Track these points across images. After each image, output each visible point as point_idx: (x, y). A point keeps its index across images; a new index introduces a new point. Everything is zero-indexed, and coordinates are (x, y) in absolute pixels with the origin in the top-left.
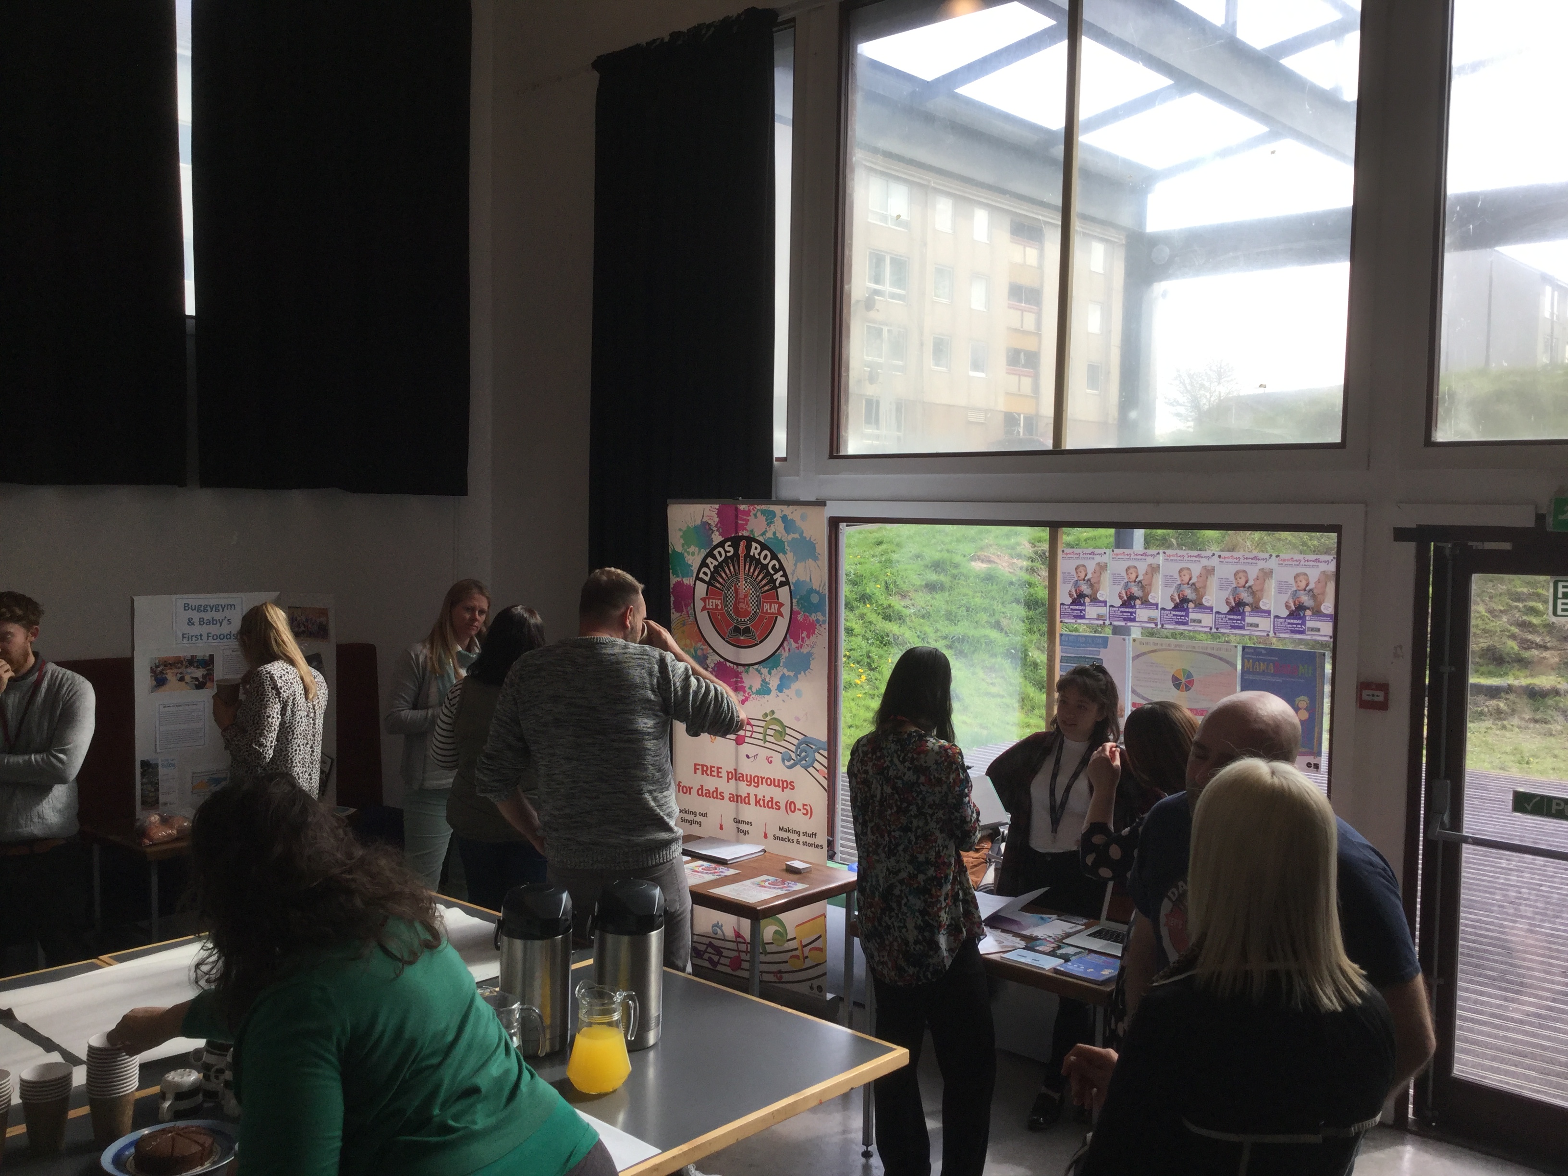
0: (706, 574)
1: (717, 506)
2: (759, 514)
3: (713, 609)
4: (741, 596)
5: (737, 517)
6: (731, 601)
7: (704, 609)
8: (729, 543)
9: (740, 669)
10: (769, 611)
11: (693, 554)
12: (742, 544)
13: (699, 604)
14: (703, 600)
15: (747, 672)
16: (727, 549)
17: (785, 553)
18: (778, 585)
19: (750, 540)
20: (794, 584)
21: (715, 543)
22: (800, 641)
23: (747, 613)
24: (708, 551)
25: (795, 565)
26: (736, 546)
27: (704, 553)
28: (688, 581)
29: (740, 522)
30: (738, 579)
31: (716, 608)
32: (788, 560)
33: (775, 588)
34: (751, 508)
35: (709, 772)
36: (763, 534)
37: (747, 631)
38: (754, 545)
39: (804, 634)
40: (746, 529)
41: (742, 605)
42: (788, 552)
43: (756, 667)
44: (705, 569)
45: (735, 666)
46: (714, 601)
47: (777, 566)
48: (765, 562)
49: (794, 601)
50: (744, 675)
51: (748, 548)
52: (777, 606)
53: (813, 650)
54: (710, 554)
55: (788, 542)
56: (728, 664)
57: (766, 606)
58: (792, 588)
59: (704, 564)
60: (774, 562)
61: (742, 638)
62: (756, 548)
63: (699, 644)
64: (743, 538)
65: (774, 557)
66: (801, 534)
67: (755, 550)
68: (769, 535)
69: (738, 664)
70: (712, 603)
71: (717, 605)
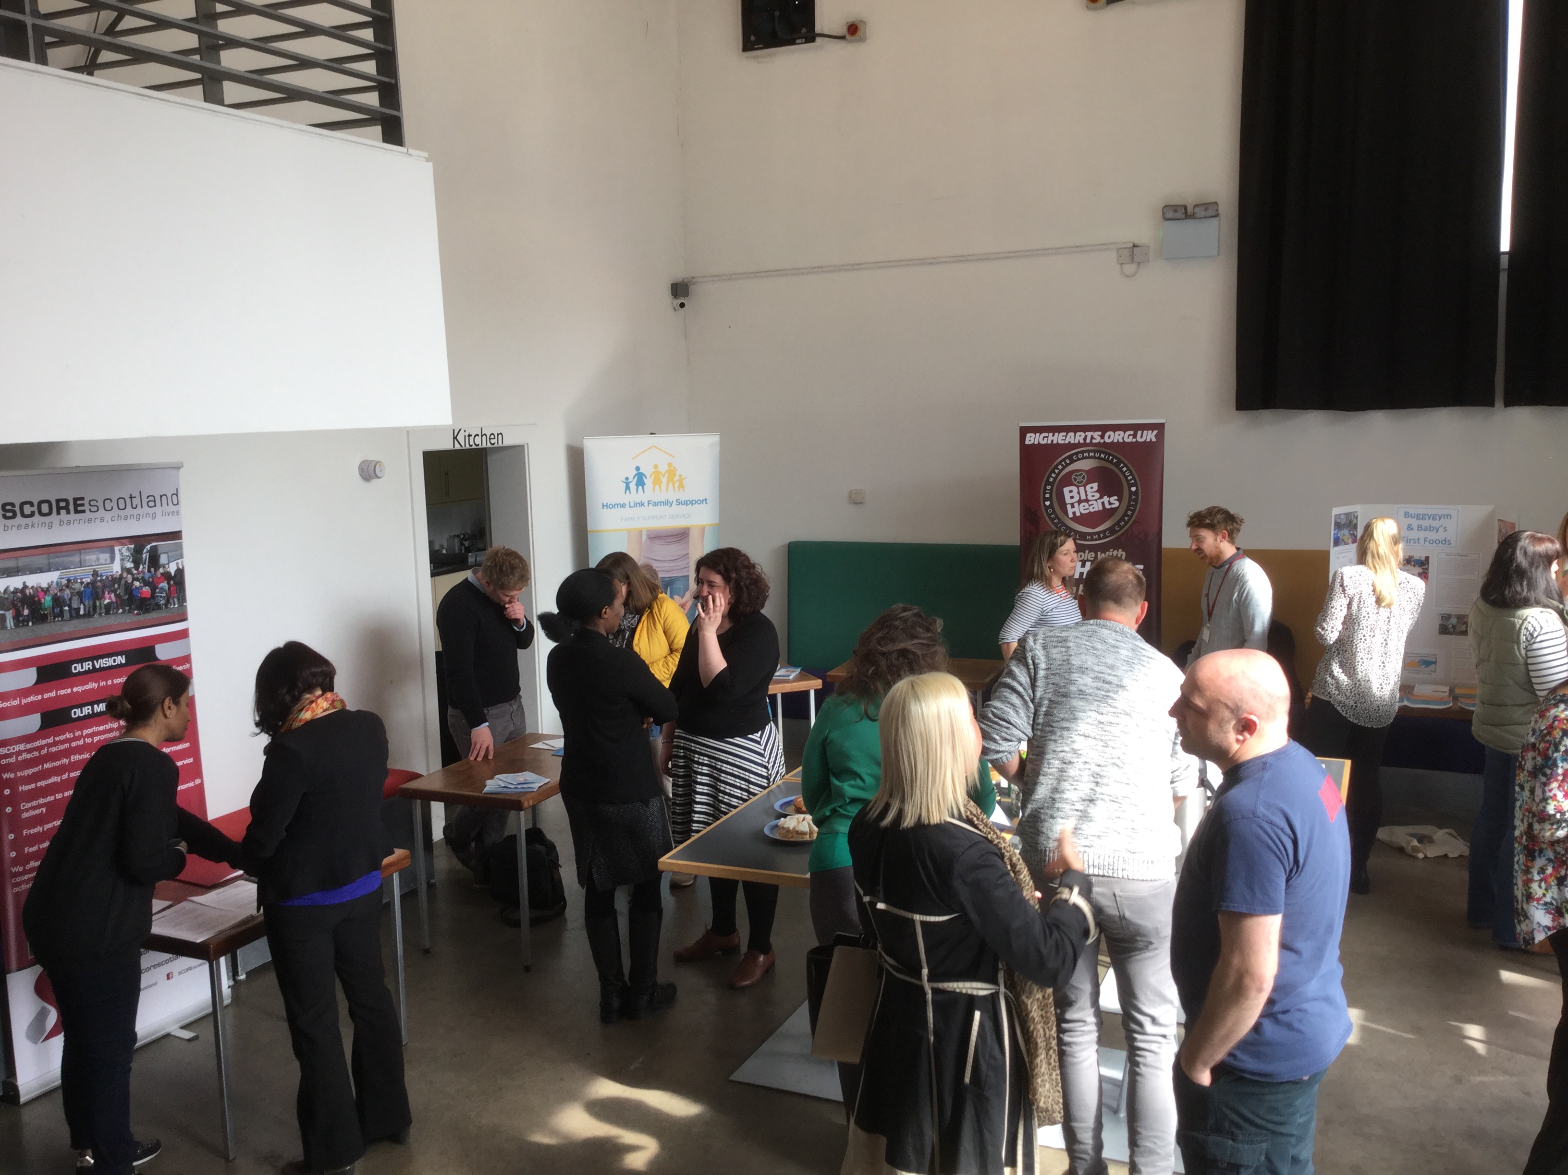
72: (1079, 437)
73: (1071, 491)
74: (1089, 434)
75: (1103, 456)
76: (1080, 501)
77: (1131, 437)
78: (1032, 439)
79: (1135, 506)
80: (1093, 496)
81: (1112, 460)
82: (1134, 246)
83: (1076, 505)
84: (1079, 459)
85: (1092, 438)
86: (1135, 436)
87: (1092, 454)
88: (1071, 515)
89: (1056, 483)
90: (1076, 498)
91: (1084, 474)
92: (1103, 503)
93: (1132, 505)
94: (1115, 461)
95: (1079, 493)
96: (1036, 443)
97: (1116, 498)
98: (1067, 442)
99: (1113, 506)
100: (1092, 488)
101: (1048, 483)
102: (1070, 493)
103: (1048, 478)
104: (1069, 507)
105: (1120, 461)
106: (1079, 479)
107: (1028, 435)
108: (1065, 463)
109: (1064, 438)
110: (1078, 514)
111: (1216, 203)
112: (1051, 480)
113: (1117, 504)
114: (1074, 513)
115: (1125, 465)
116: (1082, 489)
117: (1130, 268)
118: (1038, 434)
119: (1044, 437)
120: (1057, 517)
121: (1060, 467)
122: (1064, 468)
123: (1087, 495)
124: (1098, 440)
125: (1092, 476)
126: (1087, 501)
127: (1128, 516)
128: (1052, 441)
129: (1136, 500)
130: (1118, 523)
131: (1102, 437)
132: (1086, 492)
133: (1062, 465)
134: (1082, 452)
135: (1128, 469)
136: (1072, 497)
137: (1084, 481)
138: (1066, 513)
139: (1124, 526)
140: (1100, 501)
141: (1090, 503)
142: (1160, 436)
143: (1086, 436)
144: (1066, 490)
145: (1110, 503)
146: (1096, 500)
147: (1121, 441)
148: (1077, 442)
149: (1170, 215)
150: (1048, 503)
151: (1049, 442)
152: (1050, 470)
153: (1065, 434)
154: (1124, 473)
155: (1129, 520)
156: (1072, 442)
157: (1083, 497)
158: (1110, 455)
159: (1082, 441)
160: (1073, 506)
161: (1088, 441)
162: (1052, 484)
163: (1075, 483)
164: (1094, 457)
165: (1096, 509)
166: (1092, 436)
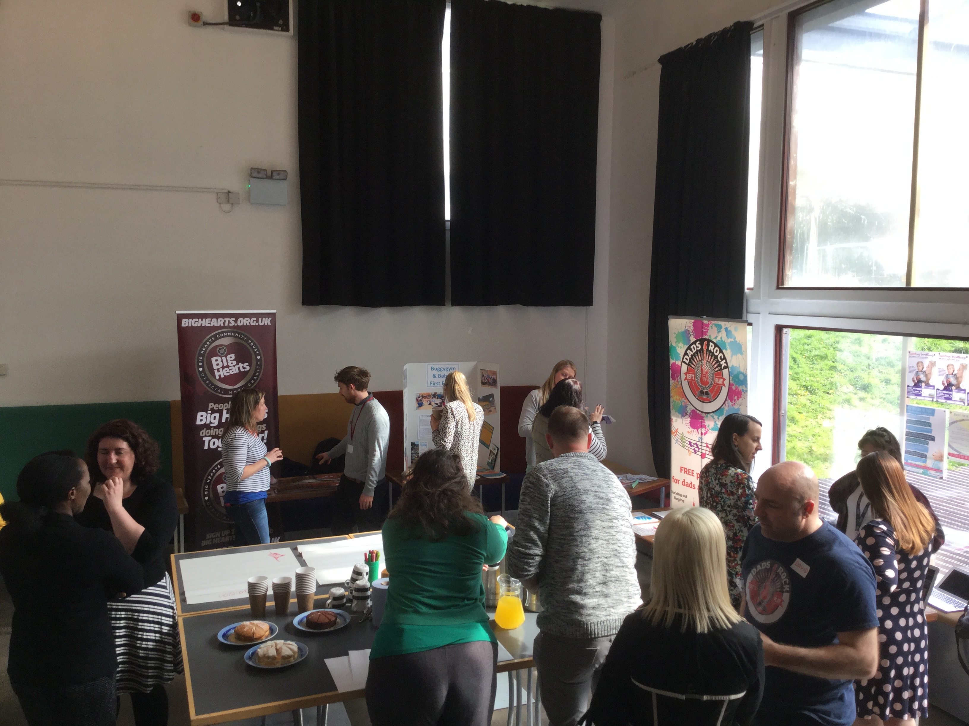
0: (686, 359)
1: (693, 321)
2: (714, 326)
3: (690, 379)
4: (704, 373)
5: (702, 328)
6: (699, 375)
7: (686, 379)
8: (698, 342)
9: (703, 415)
10: (718, 383)
11: (681, 348)
12: (705, 343)
13: (683, 376)
14: (685, 374)
15: (707, 417)
16: (698, 345)
17: (726, 350)
18: (723, 368)
19: (709, 341)
20: (731, 368)
21: (691, 342)
22: (733, 401)
23: (707, 383)
24: (688, 346)
25: (732, 356)
26: (702, 344)
27: (686, 347)
28: (678, 363)
29: (704, 330)
30: (702, 363)
31: (692, 380)
32: (728, 353)
33: (721, 369)
34: (710, 322)
35: (688, 472)
36: (716, 338)
37: (707, 393)
38: (711, 344)
39: (736, 398)
40: (707, 335)
41: (705, 379)
42: (728, 349)
43: (711, 414)
44: (686, 357)
45: (701, 413)
46: (691, 375)
47: (722, 357)
48: (716, 354)
49: (731, 377)
50: (705, 418)
51: (708, 345)
52: (722, 380)
53: (740, 407)
54: (689, 348)
55: (728, 343)
56: (698, 411)
57: (717, 380)
58: (730, 370)
59: (686, 354)
60: (721, 354)
61: (704, 397)
62: (712, 346)
63: (683, 399)
64: (705, 339)
65: (721, 352)
66: (735, 339)
67: (711, 348)
68: (719, 339)
69: (702, 412)
70: (690, 376)
71: (692, 377)
72: (220, 322)
73: (216, 360)
74: (227, 320)
75: (237, 335)
76: (223, 367)
77: (255, 322)
78: (187, 323)
79: (260, 369)
80: (232, 363)
81: (244, 338)
82: (229, 192)
83: (221, 370)
84: (221, 338)
85: (229, 322)
86: (257, 321)
87: (229, 334)
88: (218, 377)
89: (206, 354)
90: (221, 365)
91: (225, 348)
92: (239, 368)
93: (259, 369)
94: (245, 338)
95: (222, 361)
96: (190, 325)
97: (247, 364)
98: (212, 325)
99: (246, 370)
100: (231, 357)
101: (200, 355)
102: (216, 362)
103: (200, 351)
104: (216, 371)
105: (249, 339)
106: (222, 351)
107: (184, 320)
108: (212, 340)
109: (210, 322)
110: (222, 376)
111: (285, 171)
112: (202, 352)
113: (248, 368)
114: (220, 376)
115: (252, 341)
116: (224, 358)
117: (227, 207)
118: (191, 320)
119: (195, 322)
120: (208, 379)
121: (208, 343)
122: (211, 343)
123: (227, 363)
124: (233, 324)
125: (230, 349)
126: (228, 367)
127: (256, 376)
128: (201, 324)
129: (261, 365)
130: (249, 381)
131: (236, 322)
132: (227, 360)
133: (210, 342)
134: (223, 332)
135: (254, 344)
136: (218, 365)
137: (226, 352)
138: (214, 376)
139: (254, 383)
140: (237, 367)
141: (230, 368)
142: (273, 322)
143: (225, 321)
144: (213, 359)
145: (244, 368)
146: (234, 366)
147: (248, 324)
148: (219, 325)
149: (255, 174)
150: (201, 369)
151: (199, 325)
152: (201, 345)
153: (210, 319)
154: (251, 347)
155: (257, 379)
156: (216, 325)
157: (225, 364)
158: (242, 334)
159: (222, 325)
160: (218, 371)
161: (226, 324)
162: (203, 355)
163: (219, 354)
164: (231, 336)
165: (235, 372)
166: (229, 321)
